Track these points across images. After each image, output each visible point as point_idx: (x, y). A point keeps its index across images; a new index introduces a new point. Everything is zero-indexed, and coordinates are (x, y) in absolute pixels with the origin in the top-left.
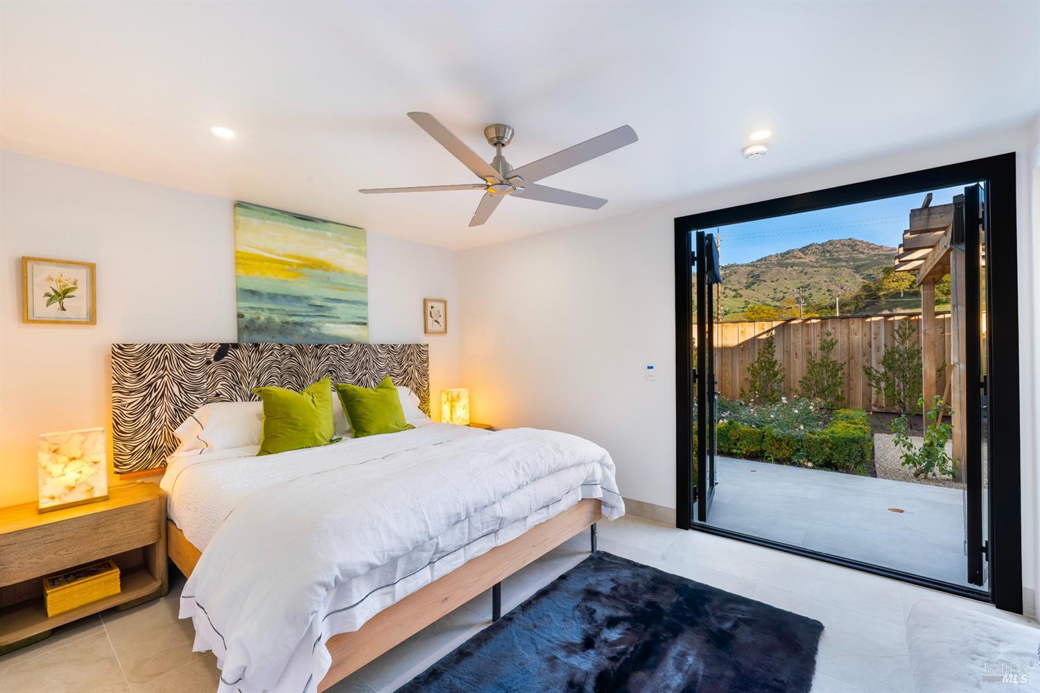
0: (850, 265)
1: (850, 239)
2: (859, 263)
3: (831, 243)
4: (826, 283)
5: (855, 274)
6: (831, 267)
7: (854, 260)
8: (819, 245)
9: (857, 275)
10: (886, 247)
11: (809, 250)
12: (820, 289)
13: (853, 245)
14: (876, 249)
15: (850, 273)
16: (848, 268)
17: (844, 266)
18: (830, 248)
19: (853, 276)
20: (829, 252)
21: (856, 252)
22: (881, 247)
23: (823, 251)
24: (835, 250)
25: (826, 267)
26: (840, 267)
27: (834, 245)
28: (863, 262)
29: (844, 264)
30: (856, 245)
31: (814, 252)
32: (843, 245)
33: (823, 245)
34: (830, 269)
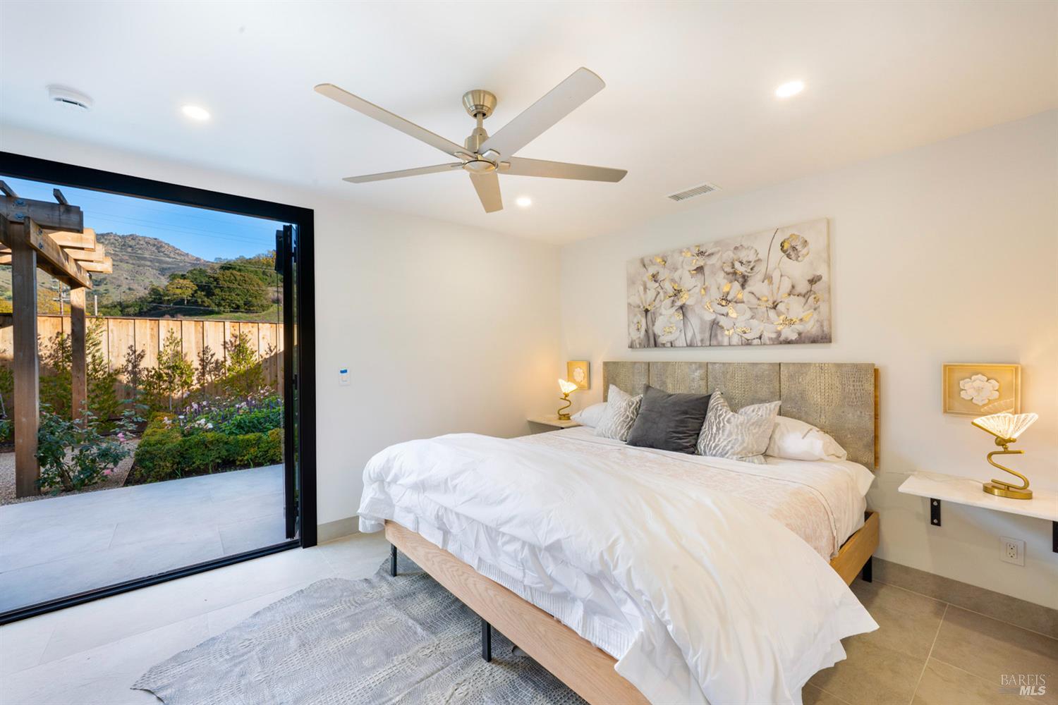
0: (155, 266)
1: (156, 239)
2: (165, 266)
3: (133, 237)
4: (128, 281)
5: (160, 276)
6: (133, 264)
7: (160, 262)
8: (119, 236)
9: (162, 278)
10: (192, 256)
11: (106, 239)
12: (119, 286)
13: (159, 245)
14: (183, 255)
15: (155, 275)
16: (152, 268)
17: (149, 266)
18: (132, 243)
19: (158, 277)
20: (131, 247)
21: (162, 254)
22: (187, 254)
23: (124, 245)
24: (137, 246)
25: (127, 263)
26: (144, 266)
27: (137, 241)
28: (169, 266)
29: (149, 263)
30: (161, 246)
31: (113, 243)
32: (148, 243)
33: (123, 237)
34: (133, 266)
